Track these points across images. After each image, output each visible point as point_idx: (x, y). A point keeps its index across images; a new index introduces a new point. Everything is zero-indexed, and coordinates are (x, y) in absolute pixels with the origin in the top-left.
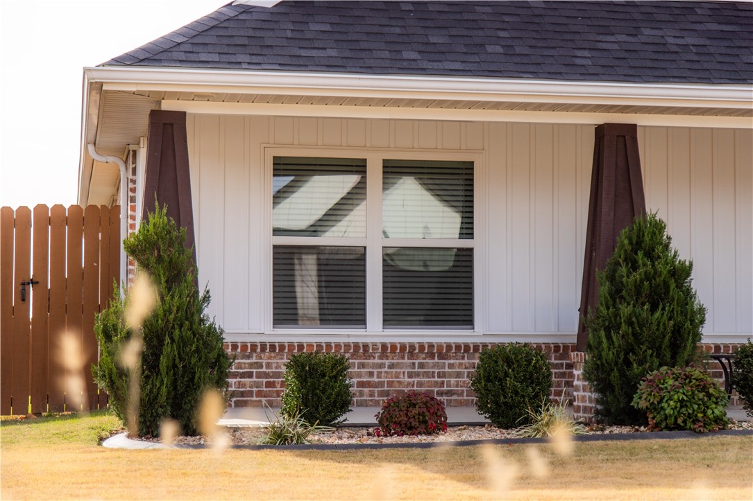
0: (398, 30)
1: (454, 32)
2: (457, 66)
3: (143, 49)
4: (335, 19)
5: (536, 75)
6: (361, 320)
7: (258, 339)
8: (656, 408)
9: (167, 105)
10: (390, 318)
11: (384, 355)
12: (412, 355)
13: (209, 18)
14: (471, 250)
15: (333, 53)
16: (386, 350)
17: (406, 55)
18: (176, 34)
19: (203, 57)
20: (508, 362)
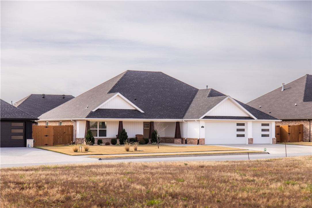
0: (104, 114)
1: (108, 114)
9: (88, 120)
14: (106, 130)
20: (114, 140)
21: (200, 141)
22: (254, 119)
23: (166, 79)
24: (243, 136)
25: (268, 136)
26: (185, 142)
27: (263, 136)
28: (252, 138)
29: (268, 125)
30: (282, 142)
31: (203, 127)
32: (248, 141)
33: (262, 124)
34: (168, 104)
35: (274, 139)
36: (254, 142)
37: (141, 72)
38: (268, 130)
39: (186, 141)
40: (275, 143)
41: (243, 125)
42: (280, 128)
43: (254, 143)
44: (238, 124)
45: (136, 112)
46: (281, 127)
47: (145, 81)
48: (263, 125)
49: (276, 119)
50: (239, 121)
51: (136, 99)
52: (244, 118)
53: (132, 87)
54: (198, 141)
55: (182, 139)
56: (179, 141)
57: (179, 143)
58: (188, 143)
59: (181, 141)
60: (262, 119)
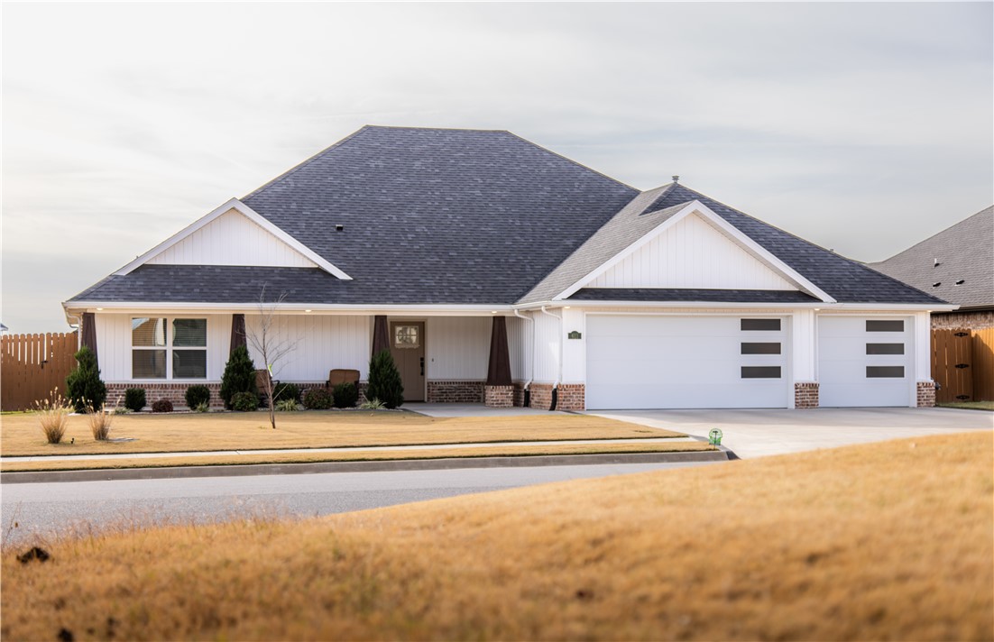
0: (166, 284)
1: (185, 284)
2: (182, 298)
3: (80, 295)
4: (146, 280)
5: (207, 301)
6: (165, 376)
7: (126, 383)
8: (234, 404)
9: (88, 311)
10: (177, 374)
11: (172, 388)
12: (183, 388)
13: (103, 281)
14: (205, 351)
15: (142, 293)
16: (173, 386)
17: (166, 294)
18: (92, 288)
19: (100, 297)
20: (195, 391)
21: (560, 396)
22: (820, 301)
23: (513, 156)
24: (774, 372)
25: (898, 372)
26: (523, 398)
27: (873, 372)
28: (811, 380)
29: (897, 326)
30: (979, 401)
31: (575, 335)
32: (794, 397)
33: (867, 322)
34: (475, 245)
35: (927, 385)
36: (823, 400)
37: (419, 130)
38: (898, 349)
39: (527, 394)
40: (929, 405)
41: (774, 325)
42: (972, 338)
43: (821, 403)
44: (747, 325)
45: (317, 276)
46: (973, 335)
47: (417, 164)
48: (872, 326)
49: (935, 300)
50: (749, 310)
51: (340, 229)
52: (772, 297)
53: (351, 183)
54: (555, 393)
55: (518, 387)
56: (500, 398)
57: (500, 406)
58: (533, 402)
59: (510, 394)
60: (866, 300)
